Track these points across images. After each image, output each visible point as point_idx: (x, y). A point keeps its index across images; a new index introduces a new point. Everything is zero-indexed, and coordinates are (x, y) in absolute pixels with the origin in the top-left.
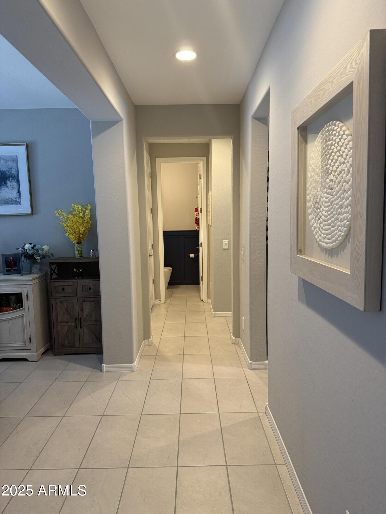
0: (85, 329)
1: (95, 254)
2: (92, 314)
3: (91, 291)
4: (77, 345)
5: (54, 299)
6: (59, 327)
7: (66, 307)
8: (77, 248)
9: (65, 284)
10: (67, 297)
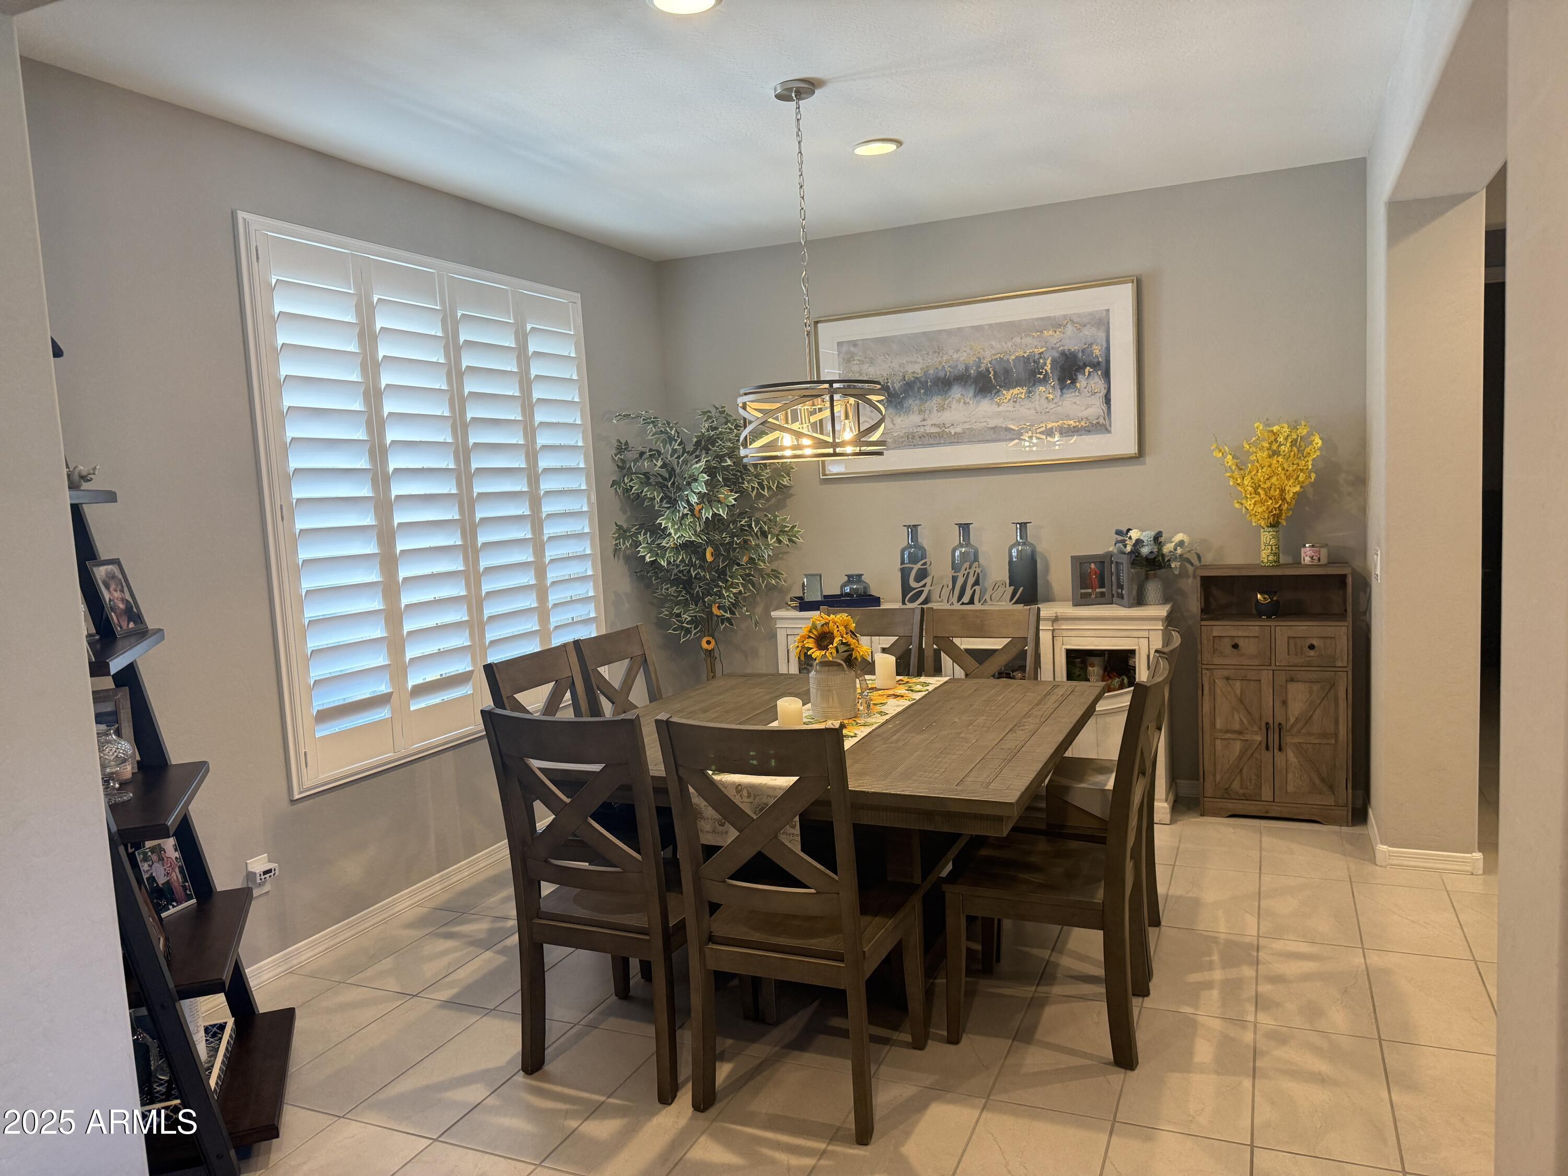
0: (1291, 755)
1: (1320, 554)
2: (1311, 716)
3: (1312, 653)
4: (1267, 793)
5: (1207, 669)
6: (1218, 742)
7: (1238, 692)
8: (1268, 539)
9: (1240, 633)
10: (1245, 667)
